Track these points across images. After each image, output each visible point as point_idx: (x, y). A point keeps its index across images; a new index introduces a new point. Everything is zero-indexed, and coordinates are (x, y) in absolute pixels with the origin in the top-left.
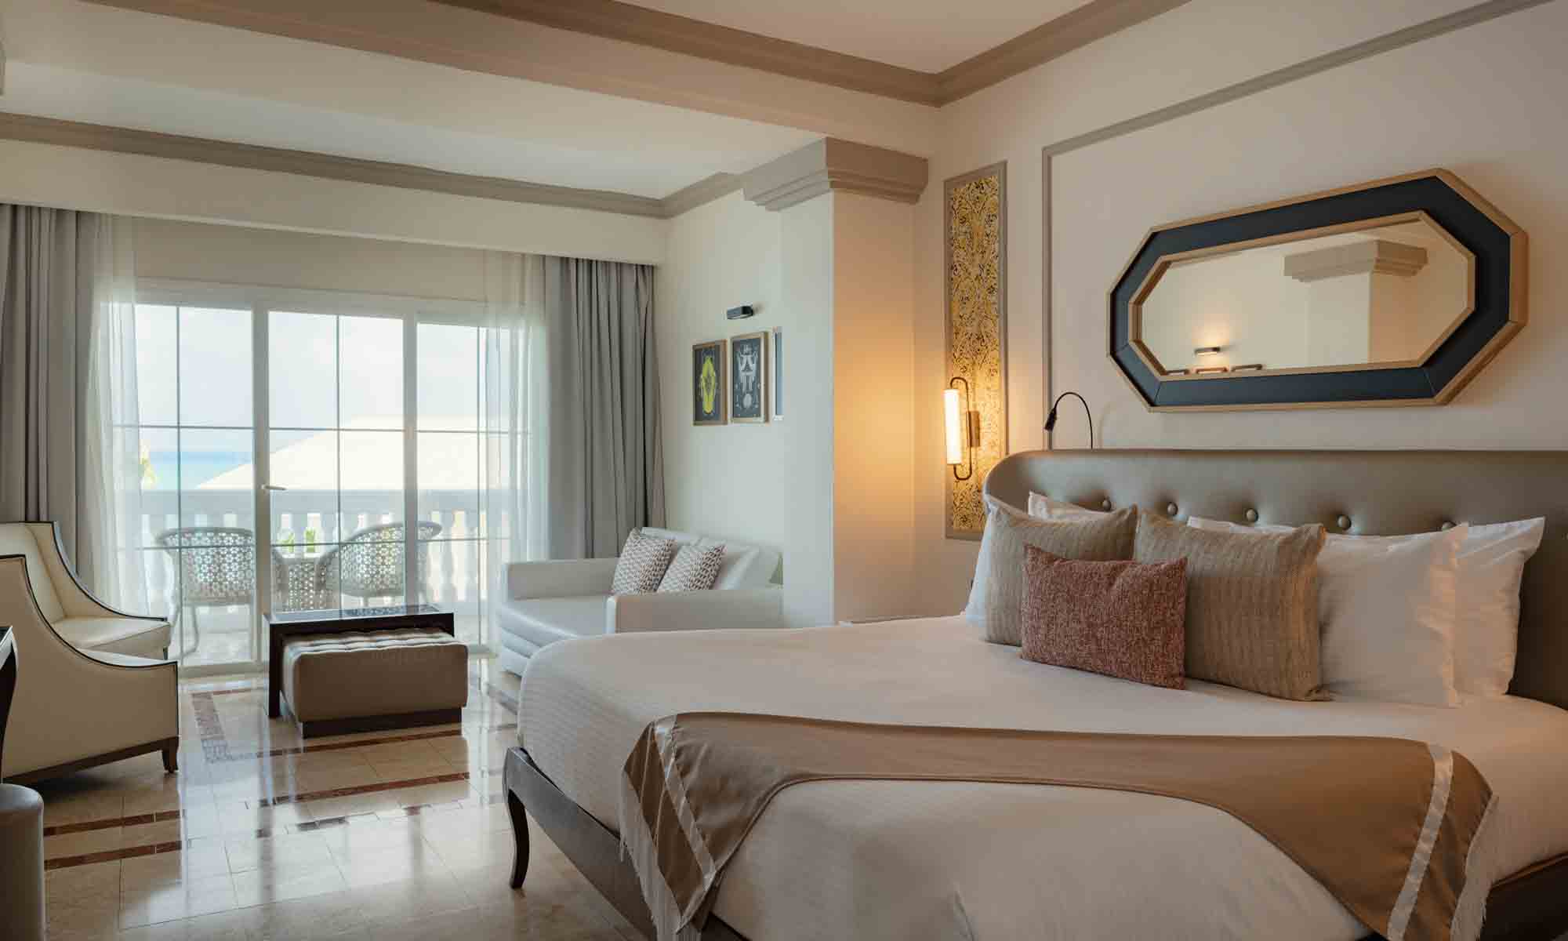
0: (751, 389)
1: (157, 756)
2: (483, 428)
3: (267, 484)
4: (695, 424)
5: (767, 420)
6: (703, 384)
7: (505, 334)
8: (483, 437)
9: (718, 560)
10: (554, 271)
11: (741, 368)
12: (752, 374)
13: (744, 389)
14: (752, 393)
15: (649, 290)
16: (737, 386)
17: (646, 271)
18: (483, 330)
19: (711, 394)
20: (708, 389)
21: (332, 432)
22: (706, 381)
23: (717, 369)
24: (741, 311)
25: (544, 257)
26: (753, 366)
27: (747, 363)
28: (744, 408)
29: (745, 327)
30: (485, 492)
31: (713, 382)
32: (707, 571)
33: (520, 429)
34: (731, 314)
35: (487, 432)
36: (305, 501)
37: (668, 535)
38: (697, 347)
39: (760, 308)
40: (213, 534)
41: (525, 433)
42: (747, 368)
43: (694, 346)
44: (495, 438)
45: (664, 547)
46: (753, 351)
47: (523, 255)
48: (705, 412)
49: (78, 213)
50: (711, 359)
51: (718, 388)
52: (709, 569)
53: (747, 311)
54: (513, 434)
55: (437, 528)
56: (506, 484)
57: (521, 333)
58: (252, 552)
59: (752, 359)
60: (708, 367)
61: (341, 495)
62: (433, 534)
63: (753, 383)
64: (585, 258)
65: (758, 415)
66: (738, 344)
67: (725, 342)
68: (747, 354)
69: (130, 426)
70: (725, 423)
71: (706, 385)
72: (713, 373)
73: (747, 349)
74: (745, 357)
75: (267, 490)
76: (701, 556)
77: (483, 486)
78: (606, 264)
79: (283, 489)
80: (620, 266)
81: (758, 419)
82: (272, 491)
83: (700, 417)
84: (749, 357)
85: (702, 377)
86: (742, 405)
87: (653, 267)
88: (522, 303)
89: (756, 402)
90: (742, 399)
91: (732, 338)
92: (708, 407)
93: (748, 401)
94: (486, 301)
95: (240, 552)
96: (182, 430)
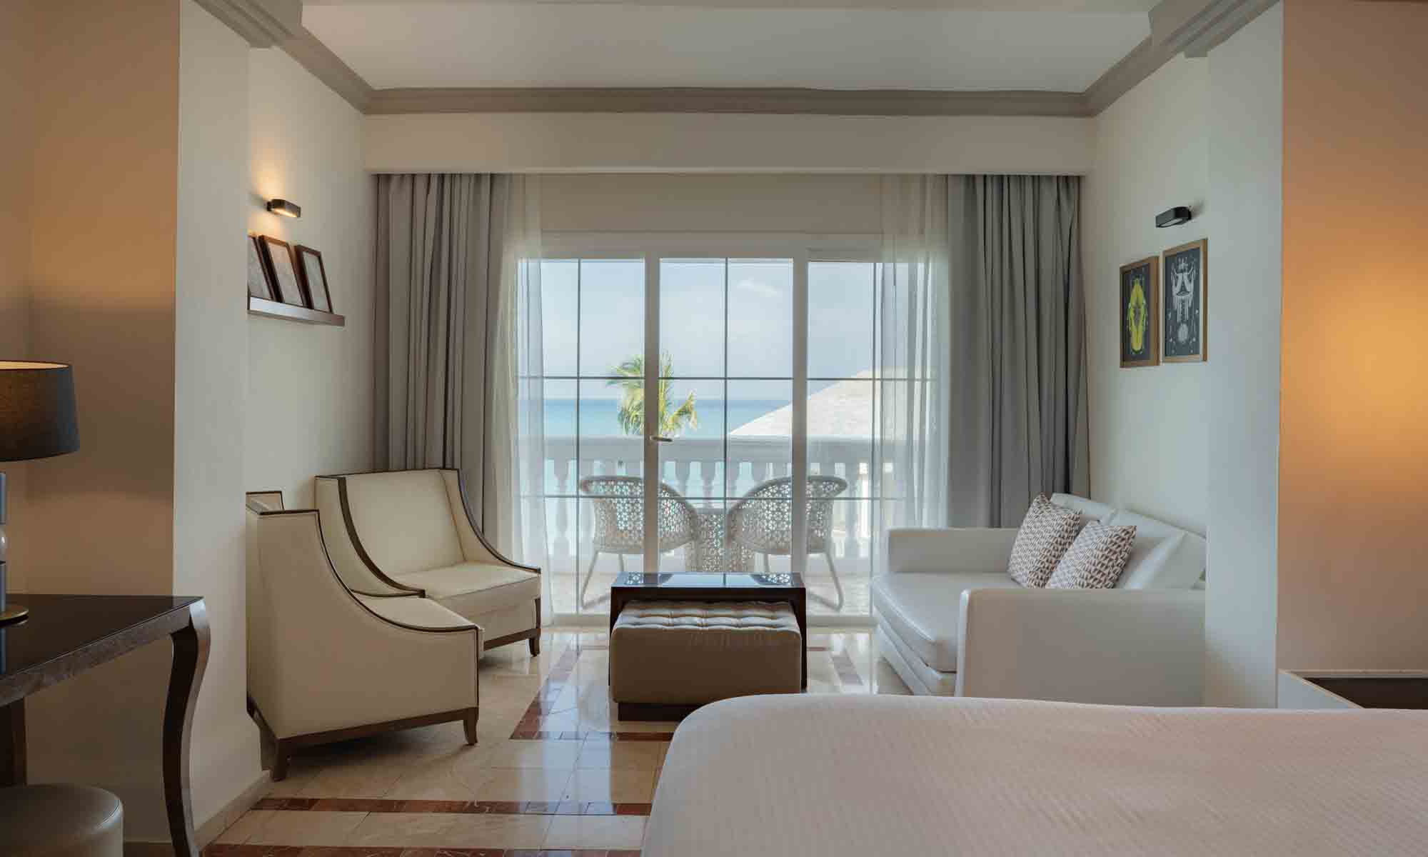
0: (1187, 317)
1: (458, 725)
2: (878, 375)
3: (655, 436)
4: (1122, 366)
5: (1205, 359)
6: (1131, 314)
7: (903, 268)
8: (878, 383)
9: (1127, 546)
10: (958, 190)
11: (1176, 290)
12: (1190, 297)
13: (1179, 320)
14: (1188, 323)
15: (1074, 205)
16: (1170, 315)
17: (1070, 184)
18: (879, 266)
19: (1141, 327)
20: (1137, 321)
21: (720, 381)
22: (1135, 312)
23: (1147, 295)
24: (1172, 214)
25: (947, 175)
26: (1190, 287)
27: (1183, 283)
28: (1178, 343)
29: (1178, 236)
30: (879, 442)
31: (1142, 310)
32: (1111, 560)
33: (918, 375)
34: (1161, 221)
35: (882, 380)
37: (1078, 504)
38: (1126, 269)
39: (1200, 208)
40: (622, 483)
41: (924, 380)
42: (1183, 290)
43: (1122, 268)
44: (890, 386)
45: (1069, 521)
46: (1189, 268)
47: (924, 176)
48: (1134, 350)
49: (492, 176)
50: (1141, 283)
51: (1148, 319)
52: (1114, 557)
53: (1183, 214)
54: (911, 380)
55: (842, 485)
56: (901, 434)
57: (921, 266)
58: (641, 504)
59: (1189, 276)
60: (1137, 292)
62: (839, 491)
63: (1190, 309)
64: (995, 174)
65: (1197, 352)
66: (1172, 259)
67: (1157, 258)
68: (1182, 271)
69: (535, 378)
70: (1158, 363)
71: (1135, 317)
72: (1143, 301)
73: (1183, 265)
74: (1180, 276)
75: (656, 441)
76: (1104, 539)
77: (878, 436)
78: (1021, 179)
79: (669, 440)
80: (1036, 179)
81: (1198, 356)
82: (660, 443)
83: (1129, 357)
84: (1186, 274)
85: (1130, 305)
86: (1176, 339)
87: (1079, 178)
88: (922, 232)
89: (1193, 334)
90: (1175, 333)
91: (1165, 252)
92: (1137, 344)
93: (1183, 333)
94: (882, 233)
96: (581, 381)
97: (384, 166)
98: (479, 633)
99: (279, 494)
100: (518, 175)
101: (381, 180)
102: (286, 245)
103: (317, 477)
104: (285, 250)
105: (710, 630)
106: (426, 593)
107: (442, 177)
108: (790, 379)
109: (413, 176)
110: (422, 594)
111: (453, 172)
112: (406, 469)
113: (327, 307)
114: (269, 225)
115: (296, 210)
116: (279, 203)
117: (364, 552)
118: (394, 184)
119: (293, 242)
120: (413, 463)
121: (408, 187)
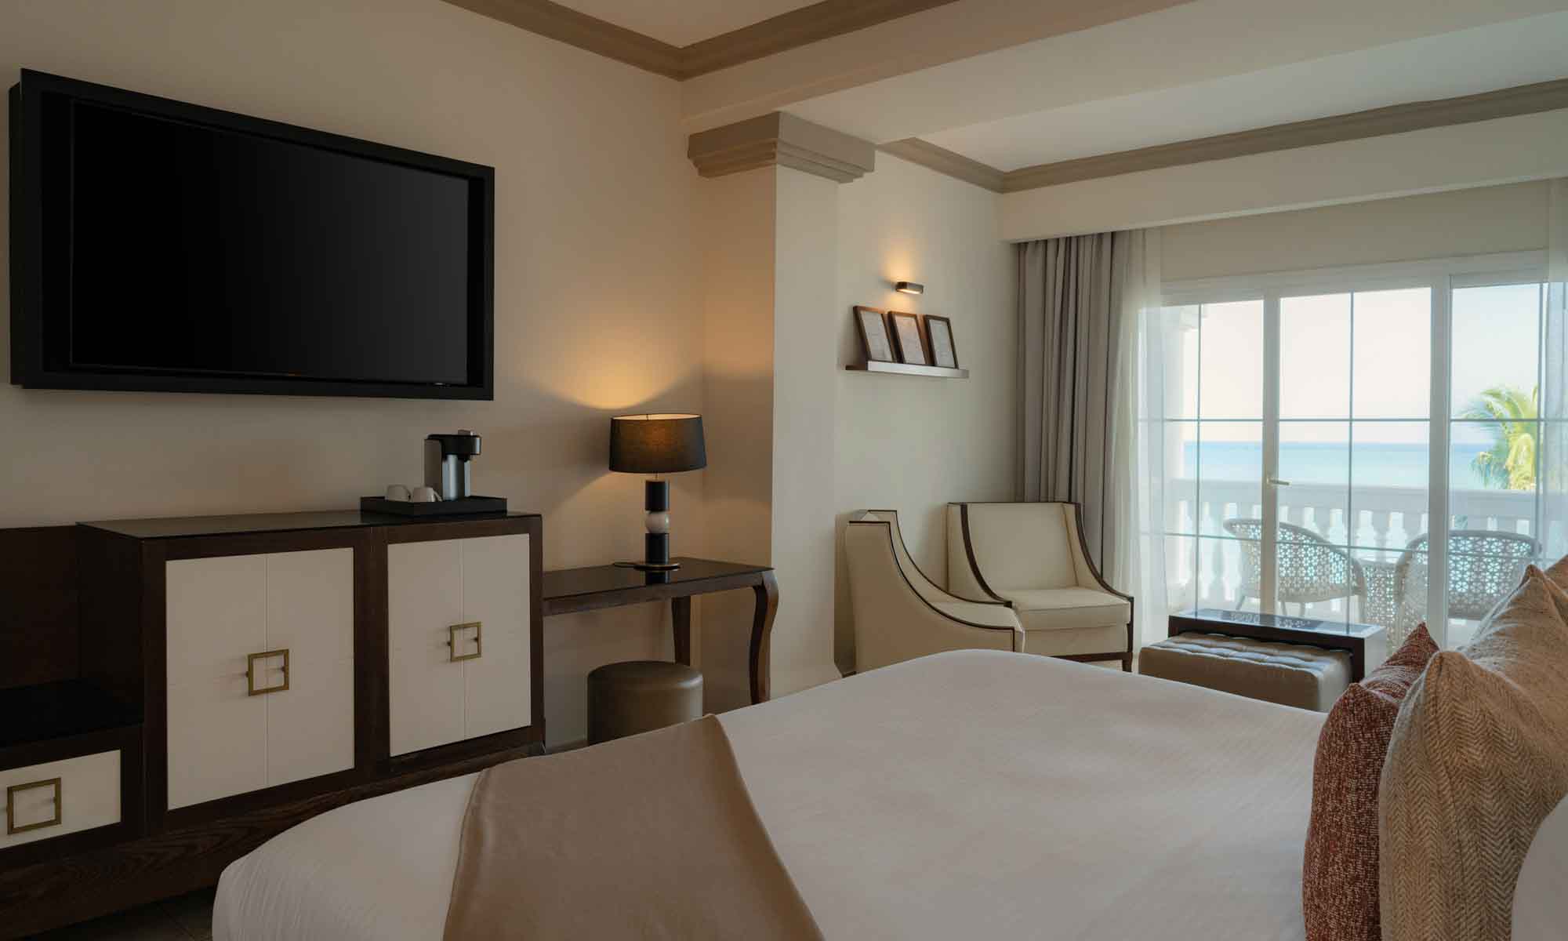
3: (1272, 479)
36: (1319, 496)
49: (1113, 234)
61: (1352, 491)
75: (1273, 485)
79: (1287, 484)
82: (1279, 486)
95: (1290, 548)
96: (1202, 423)
97: (1021, 237)
98: (1016, 634)
99: (894, 513)
100: (1137, 230)
101: (1020, 247)
102: (915, 316)
103: (950, 503)
104: (913, 319)
105: (1227, 660)
106: (1013, 605)
107: (1068, 240)
108: (1426, 420)
109: (1046, 241)
110: (1008, 604)
111: (1078, 234)
112: (1039, 501)
113: (953, 363)
114: (899, 303)
115: (920, 288)
116: (902, 285)
117: (977, 569)
118: (1030, 249)
119: (921, 312)
120: (1043, 496)
121: (1041, 249)
